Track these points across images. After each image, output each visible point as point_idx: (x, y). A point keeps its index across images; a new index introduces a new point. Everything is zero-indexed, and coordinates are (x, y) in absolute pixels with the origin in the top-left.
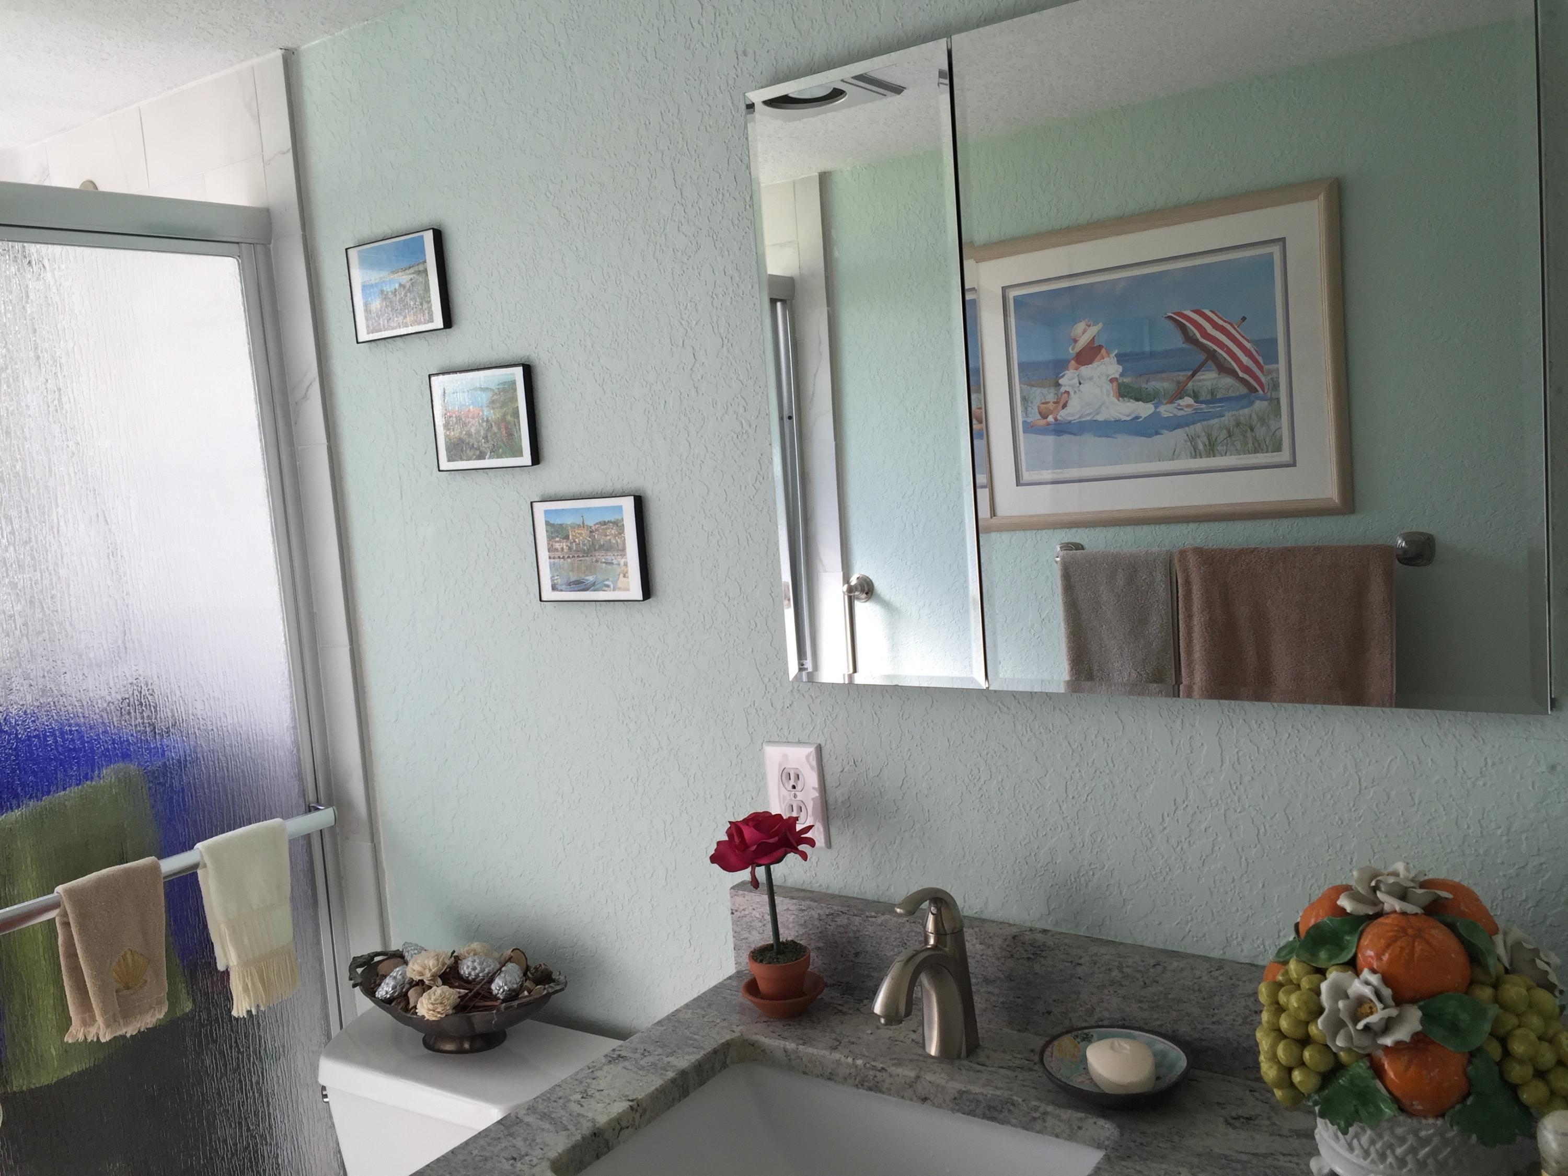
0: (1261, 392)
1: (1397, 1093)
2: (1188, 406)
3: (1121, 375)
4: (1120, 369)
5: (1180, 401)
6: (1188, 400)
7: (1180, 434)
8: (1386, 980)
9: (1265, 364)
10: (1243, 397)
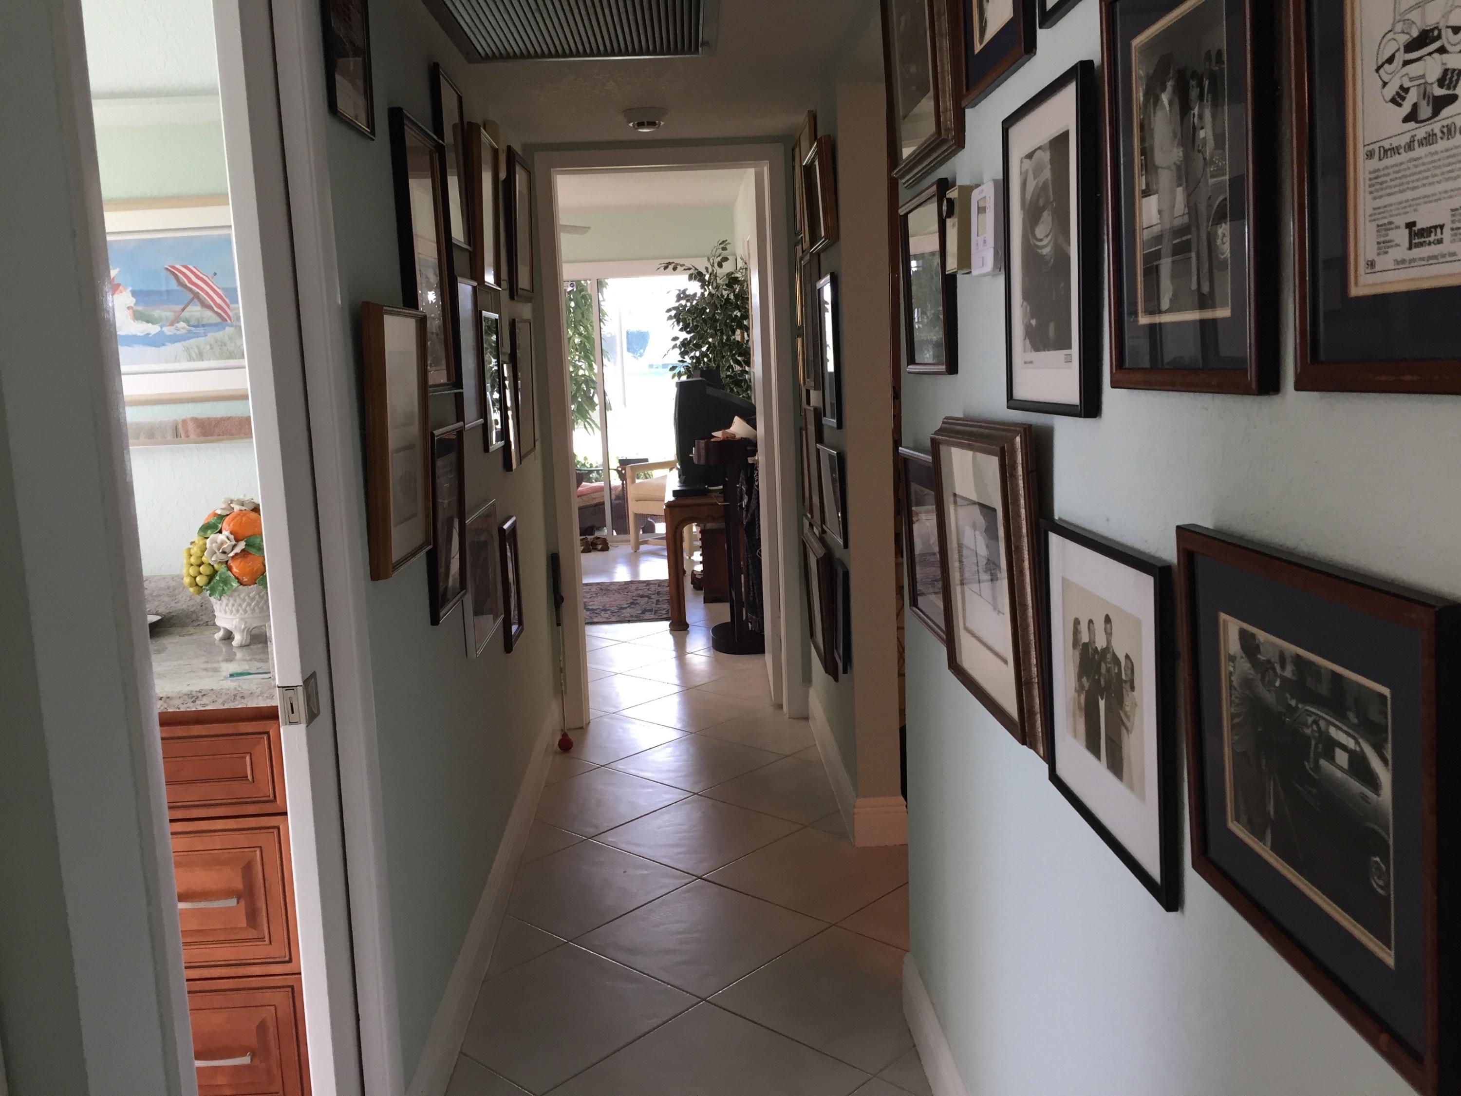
0: (229, 321)
1: (237, 575)
2: (183, 328)
3: (135, 304)
4: (134, 300)
5: (177, 325)
6: (182, 324)
7: (179, 346)
8: (231, 533)
9: (231, 304)
10: (216, 325)
